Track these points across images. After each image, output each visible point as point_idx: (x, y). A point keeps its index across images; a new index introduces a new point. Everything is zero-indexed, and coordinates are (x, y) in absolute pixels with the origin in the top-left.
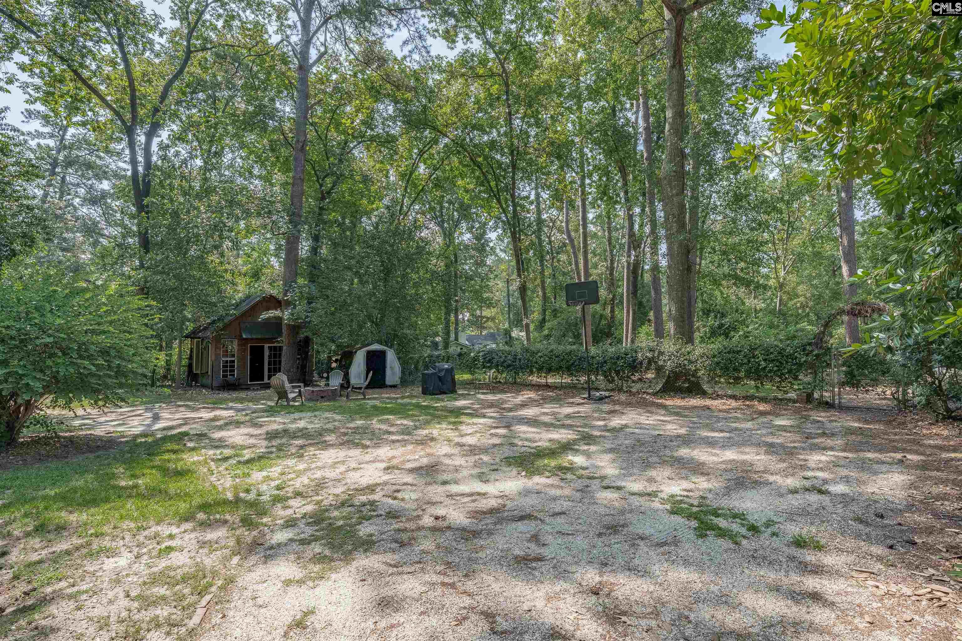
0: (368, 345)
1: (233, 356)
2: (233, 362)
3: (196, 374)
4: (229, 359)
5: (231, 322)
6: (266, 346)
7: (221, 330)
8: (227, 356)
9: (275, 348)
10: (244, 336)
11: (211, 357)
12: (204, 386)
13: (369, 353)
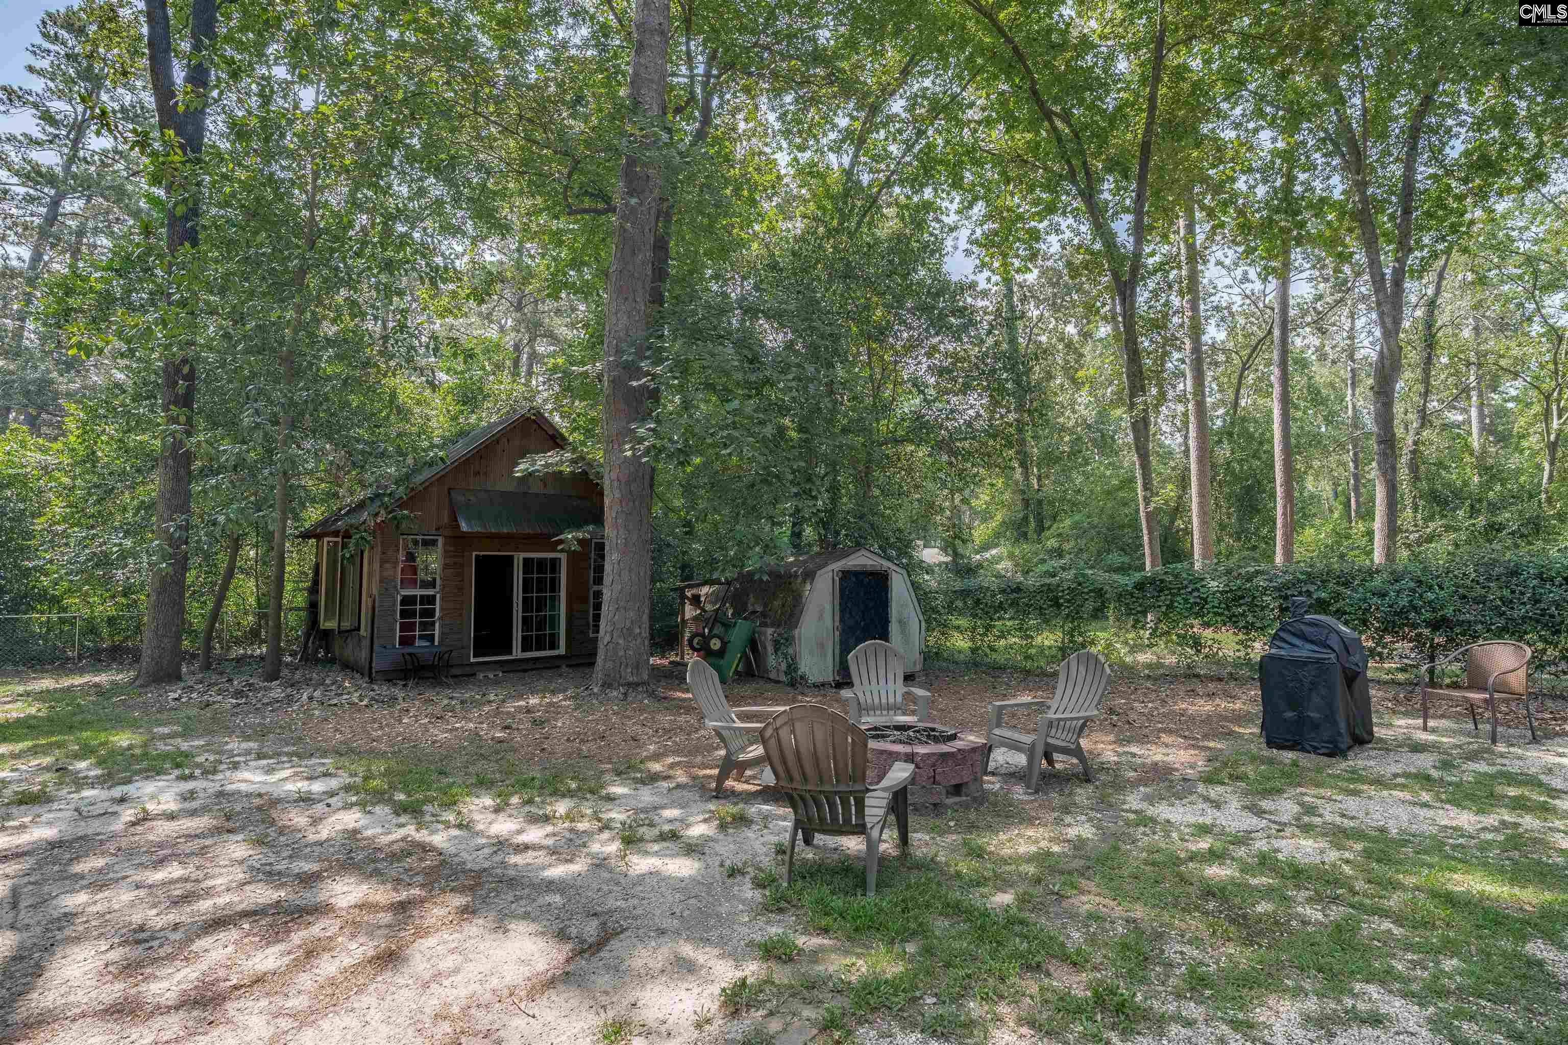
0: (845, 554)
1: (433, 584)
2: (431, 600)
3: (327, 633)
4: (419, 592)
5: (428, 486)
6: (519, 558)
7: (401, 506)
8: (413, 583)
9: (541, 563)
10: (464, 527)
11: (371, 587)
12: (348, 667)
13: (846, 575)
